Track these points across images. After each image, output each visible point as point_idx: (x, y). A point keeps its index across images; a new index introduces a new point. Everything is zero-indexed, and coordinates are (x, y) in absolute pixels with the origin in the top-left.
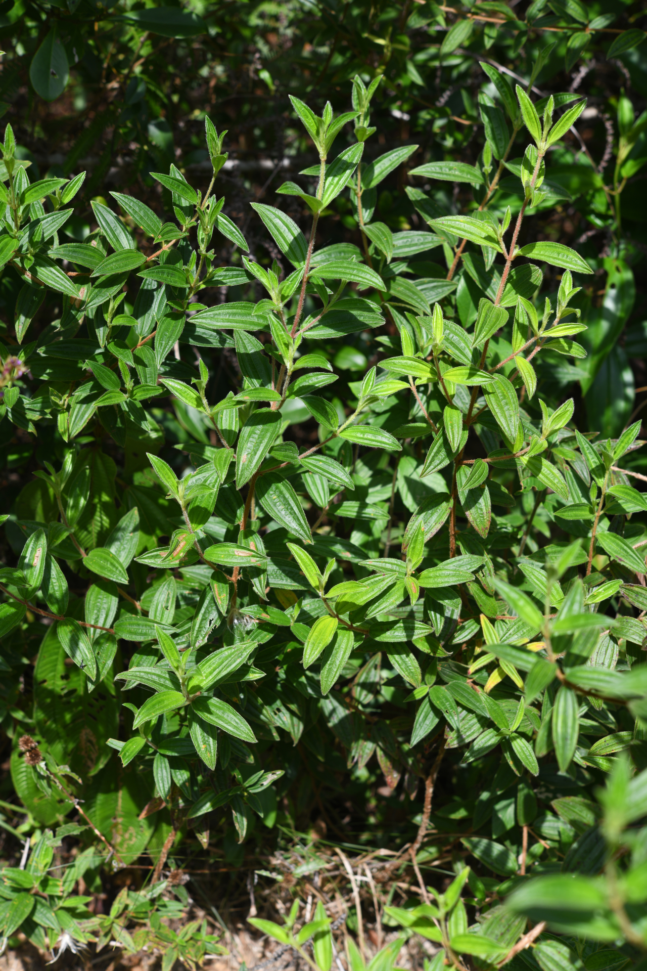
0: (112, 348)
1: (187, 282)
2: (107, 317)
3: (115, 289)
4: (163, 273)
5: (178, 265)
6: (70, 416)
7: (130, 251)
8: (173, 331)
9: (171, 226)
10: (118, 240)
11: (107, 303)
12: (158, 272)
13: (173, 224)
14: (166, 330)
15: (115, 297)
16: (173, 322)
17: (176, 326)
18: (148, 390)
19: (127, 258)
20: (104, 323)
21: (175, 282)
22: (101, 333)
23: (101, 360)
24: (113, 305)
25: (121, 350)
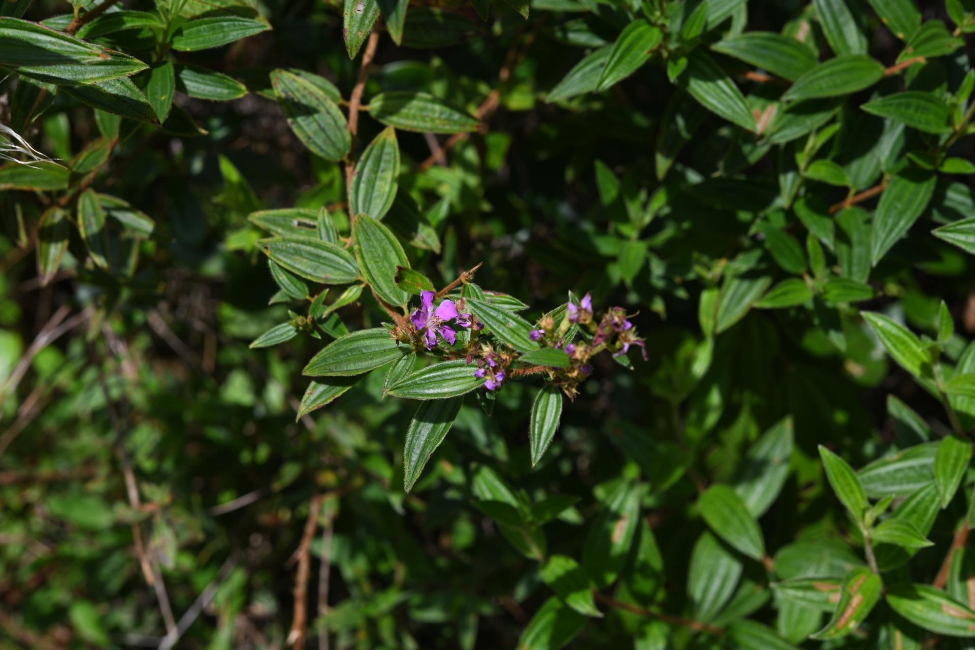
0: (801, 210)
1: (949, 122)
2: (801, 159)
3: (821, 118)
4: (908, 106)
5: (937, 93)
6: (721, 297)
7: (858, 58)
8: (910, 202)
9: (937, 26)
10: (841, 34)
11: (804, 139)
12: (899, 105)
13: (940, 23)
14: (898, 198)
15: (819, 130)
16: (912, 186)
17: (915, 194)
18: (851, 288)
19: (850, 70)
20: (794, 167)
21: (928, 123)
22: (788, 182)
23: (779, 221)
24: (814, 143)
25: (816, 217)
